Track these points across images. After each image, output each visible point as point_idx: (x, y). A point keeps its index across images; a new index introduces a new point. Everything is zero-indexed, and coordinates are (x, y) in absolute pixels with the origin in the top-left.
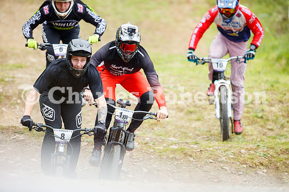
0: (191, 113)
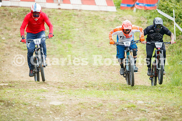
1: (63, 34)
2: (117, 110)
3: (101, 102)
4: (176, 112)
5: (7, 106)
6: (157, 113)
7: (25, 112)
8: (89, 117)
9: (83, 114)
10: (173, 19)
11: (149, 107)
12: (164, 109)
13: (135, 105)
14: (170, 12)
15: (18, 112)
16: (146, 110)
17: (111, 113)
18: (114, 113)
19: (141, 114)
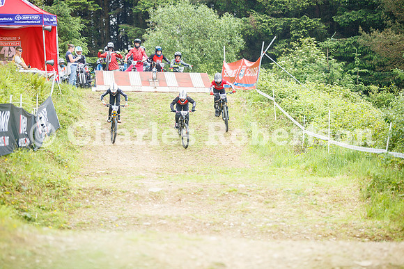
0: (268, 203)
1: (160, 118)
2: (219, 195)
3: (202, 187)
4: (278, 195)
5: (105, 194)
6: (259, 196)
7: (123, 200)
8: (189, 203)
9: (183, 200)
10: (273, 99)
11: (251, 191)
12: (266, 193)
13: (236, 189)
14: (269, 92)
15: (116, 201)
16: (248, 193)
17: (212, 198)
18: (215, 198)
19: (243, 198)
